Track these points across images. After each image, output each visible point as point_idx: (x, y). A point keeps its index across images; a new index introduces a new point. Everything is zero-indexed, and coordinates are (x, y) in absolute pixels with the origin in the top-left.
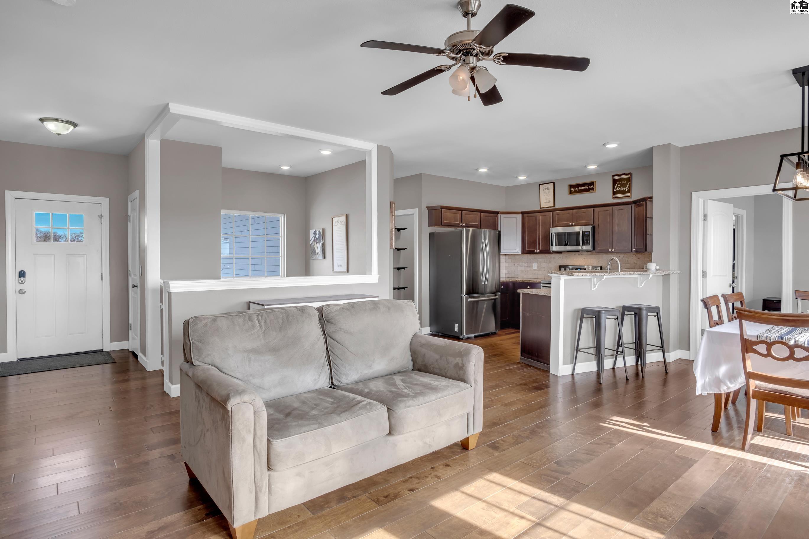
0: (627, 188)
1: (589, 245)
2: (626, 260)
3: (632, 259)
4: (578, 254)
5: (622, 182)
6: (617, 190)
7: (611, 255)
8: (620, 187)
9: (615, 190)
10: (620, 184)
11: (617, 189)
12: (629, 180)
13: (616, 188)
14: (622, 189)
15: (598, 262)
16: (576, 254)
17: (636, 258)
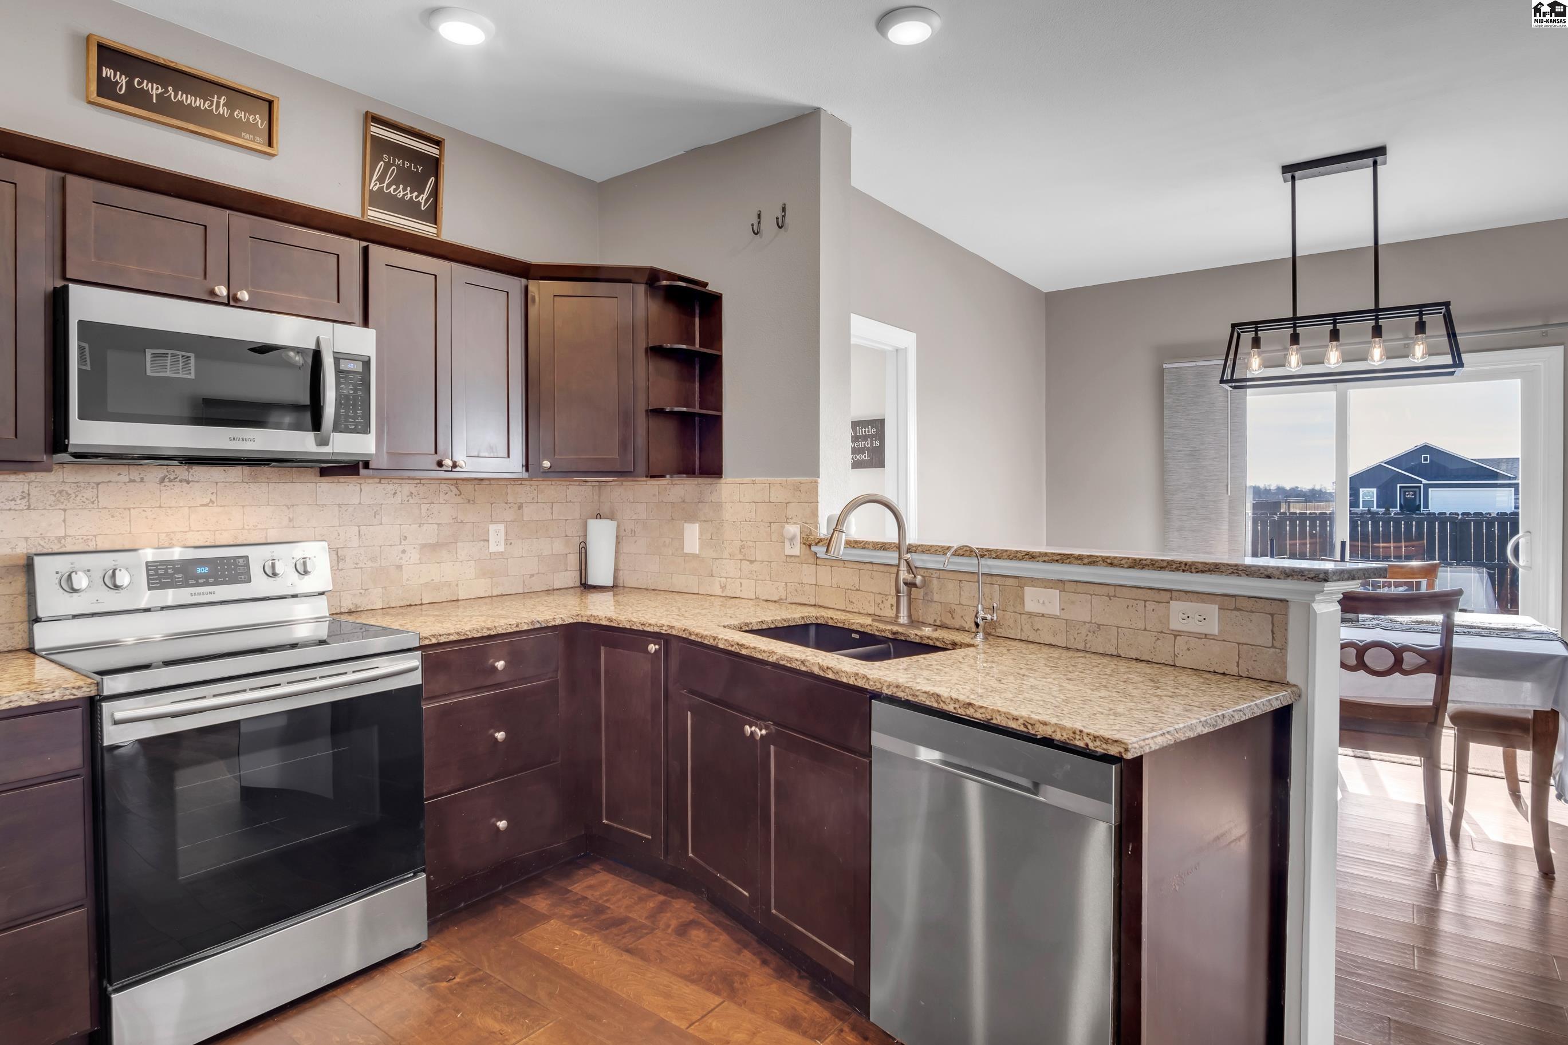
0: (425, 196)
1: (366, 430)
2: (424, 507)
3: (446, 502)
4: (162, 480)
5: (407, 164)
6: (381, 189)
7: (358, 488)
8: (396, 182)
9: (374, 186)
10: (398, 166)
11: (385, 185)
12: (434, 166)
13: (381, 180)
14: (410, 195)
15: (290, 520)
16: (142, 480)
17: (459, 499)
